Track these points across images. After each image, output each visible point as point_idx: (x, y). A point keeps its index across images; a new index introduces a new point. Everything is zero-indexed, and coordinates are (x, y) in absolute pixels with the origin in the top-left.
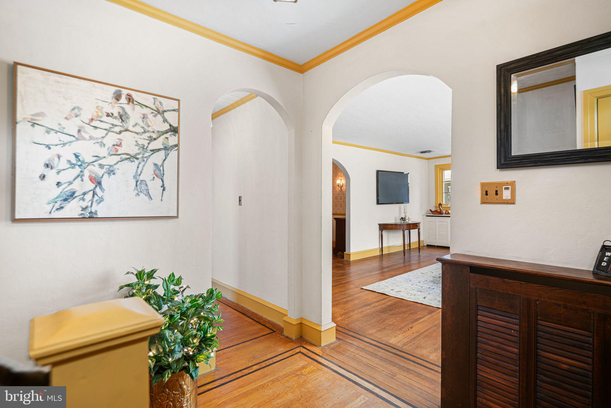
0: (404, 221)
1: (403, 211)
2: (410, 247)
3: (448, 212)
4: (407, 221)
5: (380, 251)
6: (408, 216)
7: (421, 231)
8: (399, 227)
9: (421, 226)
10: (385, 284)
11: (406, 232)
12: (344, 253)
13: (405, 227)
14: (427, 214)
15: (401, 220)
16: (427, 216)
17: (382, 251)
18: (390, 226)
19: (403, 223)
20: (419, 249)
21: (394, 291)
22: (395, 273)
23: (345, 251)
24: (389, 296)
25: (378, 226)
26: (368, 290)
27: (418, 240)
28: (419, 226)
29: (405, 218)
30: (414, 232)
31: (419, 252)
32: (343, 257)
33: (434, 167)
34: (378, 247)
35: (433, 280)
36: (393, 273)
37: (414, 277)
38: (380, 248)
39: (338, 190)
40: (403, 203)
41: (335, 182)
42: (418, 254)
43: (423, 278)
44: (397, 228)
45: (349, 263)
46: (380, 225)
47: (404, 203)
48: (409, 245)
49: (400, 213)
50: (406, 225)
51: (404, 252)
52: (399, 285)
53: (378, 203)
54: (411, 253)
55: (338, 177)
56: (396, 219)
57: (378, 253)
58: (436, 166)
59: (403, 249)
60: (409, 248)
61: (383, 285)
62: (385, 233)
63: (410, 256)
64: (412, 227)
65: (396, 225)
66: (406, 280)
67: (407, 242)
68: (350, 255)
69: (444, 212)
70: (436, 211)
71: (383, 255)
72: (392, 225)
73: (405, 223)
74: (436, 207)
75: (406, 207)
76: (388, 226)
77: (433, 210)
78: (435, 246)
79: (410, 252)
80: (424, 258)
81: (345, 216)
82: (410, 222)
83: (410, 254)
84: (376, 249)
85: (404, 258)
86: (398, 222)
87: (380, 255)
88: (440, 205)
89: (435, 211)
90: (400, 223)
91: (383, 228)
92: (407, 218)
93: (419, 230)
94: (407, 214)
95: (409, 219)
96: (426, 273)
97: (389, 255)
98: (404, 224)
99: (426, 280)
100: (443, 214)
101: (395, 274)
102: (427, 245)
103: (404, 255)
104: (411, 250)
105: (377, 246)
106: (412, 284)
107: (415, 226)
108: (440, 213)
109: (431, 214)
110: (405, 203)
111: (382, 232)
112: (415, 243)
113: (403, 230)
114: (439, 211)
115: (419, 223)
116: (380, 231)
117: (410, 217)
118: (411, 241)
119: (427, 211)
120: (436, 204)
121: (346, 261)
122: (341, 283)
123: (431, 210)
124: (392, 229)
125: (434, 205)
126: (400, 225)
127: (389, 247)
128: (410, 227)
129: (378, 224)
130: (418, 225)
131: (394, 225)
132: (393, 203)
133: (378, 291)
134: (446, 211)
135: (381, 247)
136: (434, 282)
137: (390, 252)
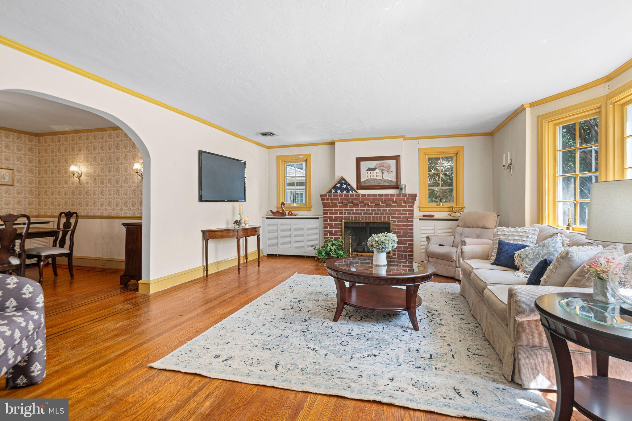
0: (238, 225)
1: (237, 212)
2: (247, 259)
3: (291, 212)
4: (243, 225)
5: (204, 271)
6: (245, 218)
7: (261, 237)
8: (231, 234)
9: (261, 232)
10: (203, 343)
11: (242, 240)
12: (139, 282)
13: (241, 233)
14: (267, 216)
15: (235, 224)
16: (267, 218)
17: (207, 271)
18: (219, 233)
19: (238, 227)
20: (259, 262)
21: (220, 359)
22: (225, 311)
23: (140, 278)
24: (207, 379)
25: (201, 234)
26: (165, 370)
27: (257, 249)
28: (259, 232)
29: (240, 221)
30: (252, 240)
31: (259, 266)
32: (137, 290)
33: (275, 158)
34: (201, 265)
35: (284, 316)
36: (220, 311)
37: (255, 315)
38: (203, 266)
39: (137, 180)
40: (237, 201)
41: (131, 167)
42: (257, 268)
43: (268, 313)
44: (230, 236)
45: (147, 298)
46: (204, 232)
47: (239, 201)
48: (245, 257)
49: (234, 214)
50: (241, 231)
51: (239, 269)
52: (230, 340)
53: (201, 199)
54: (249, 268)
55: (138, 159)
56: (227, 223)
57: (201, 274)
58: (277, 157)
59: (237, 264)
60: (245, 261)
61: (199, 346)
62: (211, 244)
63: (246, 273)
64: (249, 233)
65: (228, 231)
66: (242, 325)
67: (243, 253)
68: (149, 284)
69: (287, 212)
70: (278, 212)
71: (209, 277)
72: (222, 231)
73: (241, 228)
74: (277, 207)
75: (241, 206)
76: (216, 233)
77: (275, 210)
78: (276, 255)
79: (247, 266)
80: (265, 275)
81: (142, 219)
82: (247, 226)
83: (247, 270)
84: (197, 269)
85: (239, 278)
86: (231, 226)
87: (204, 276)
88: (283, 204)
89: (276, 212)
90: (234, 228)
91: (209, 237)
92: (243, 221)
93: (258, 237)
94: (242, 216)
95: (246, 223)
96: (271, 303)
97: (217, 274)
98: (239, 229)
99: (274, 317)
100: (285, 215)
101: (223, 312)
102: (267, 255)
103: (239, 274)
104: (248, 264)
105: (199, 263)
106: (252, 332)
107: (254, 231)
108: (283, 214)
109: (272, 216)
110: (241, 200)
111: (206, 242)
112: (253, 253)
113: (237, 238)
114: (281, 212)
115: (259, 228)
116: (205, 241)
117: (247, 219)
118: (248, 252)
119: (268, 212)
120: (278, 203)
121: (142, 295)
122: (105, 359)
123: (271, 211)
124: (222, 237)
125: (275, 205)
126: (233, 231)
127: (218, 263)
128: (247, 233)
129: (201, 231)
130: (257, 229)
131: (226, 232)
132: (224, 201)
133: (186, 367)
134: (289, 212)
135: (205, 264)
136: (285, 321)
137: (219, 271)
